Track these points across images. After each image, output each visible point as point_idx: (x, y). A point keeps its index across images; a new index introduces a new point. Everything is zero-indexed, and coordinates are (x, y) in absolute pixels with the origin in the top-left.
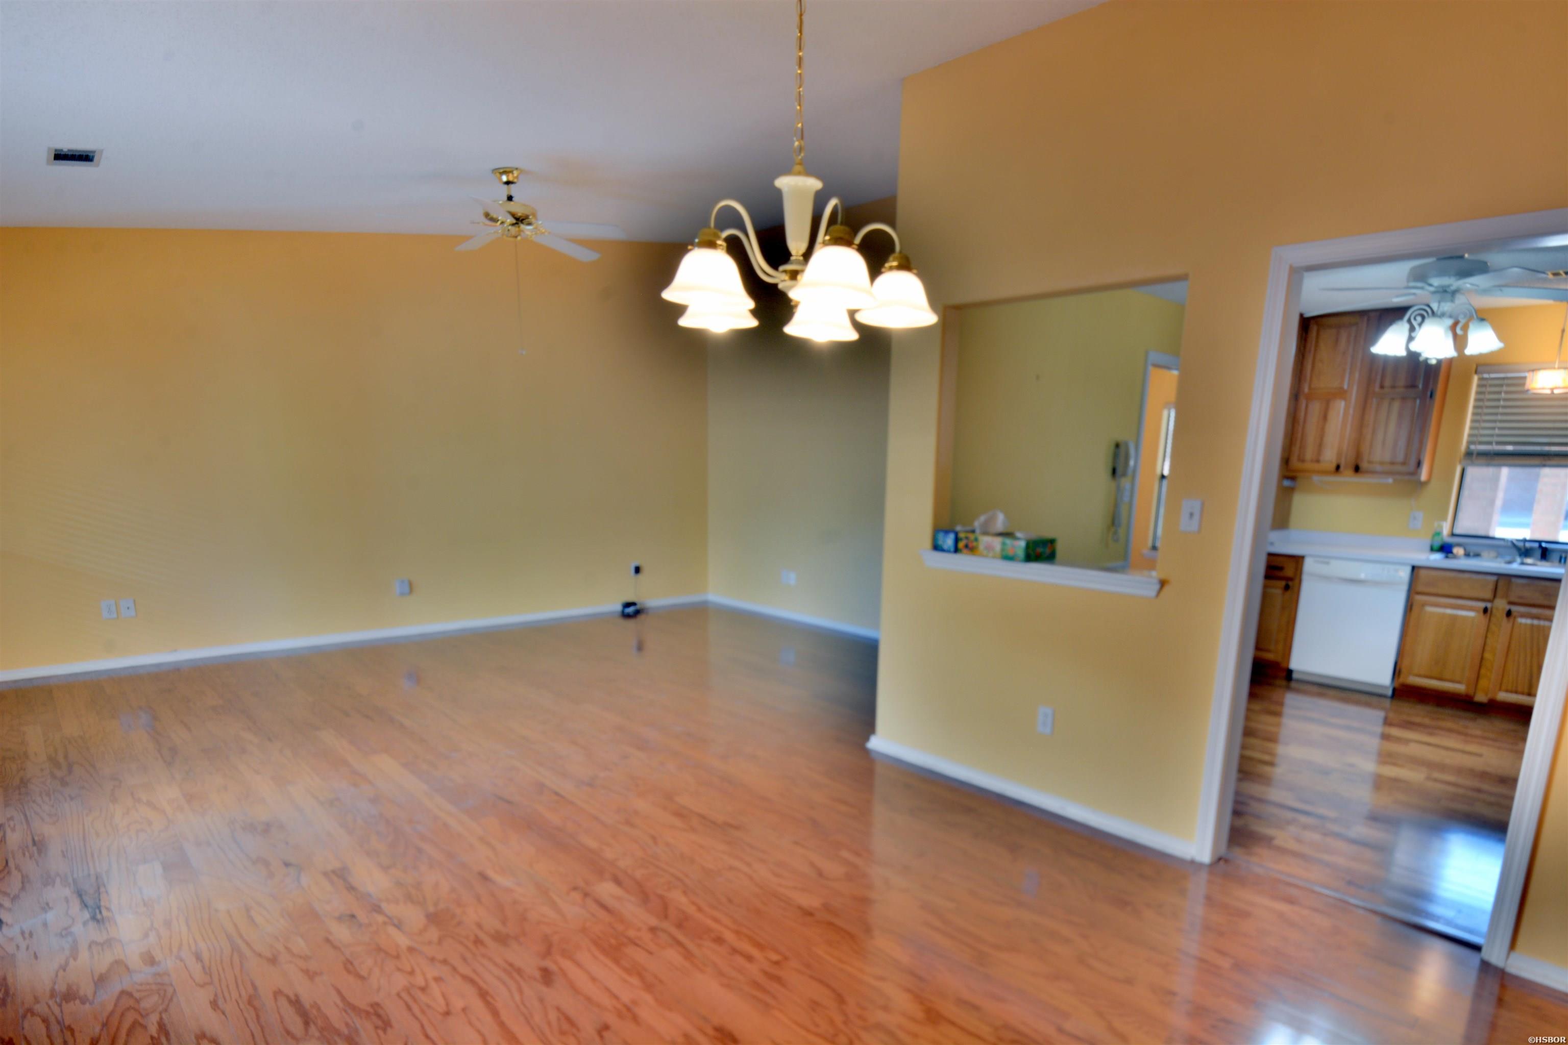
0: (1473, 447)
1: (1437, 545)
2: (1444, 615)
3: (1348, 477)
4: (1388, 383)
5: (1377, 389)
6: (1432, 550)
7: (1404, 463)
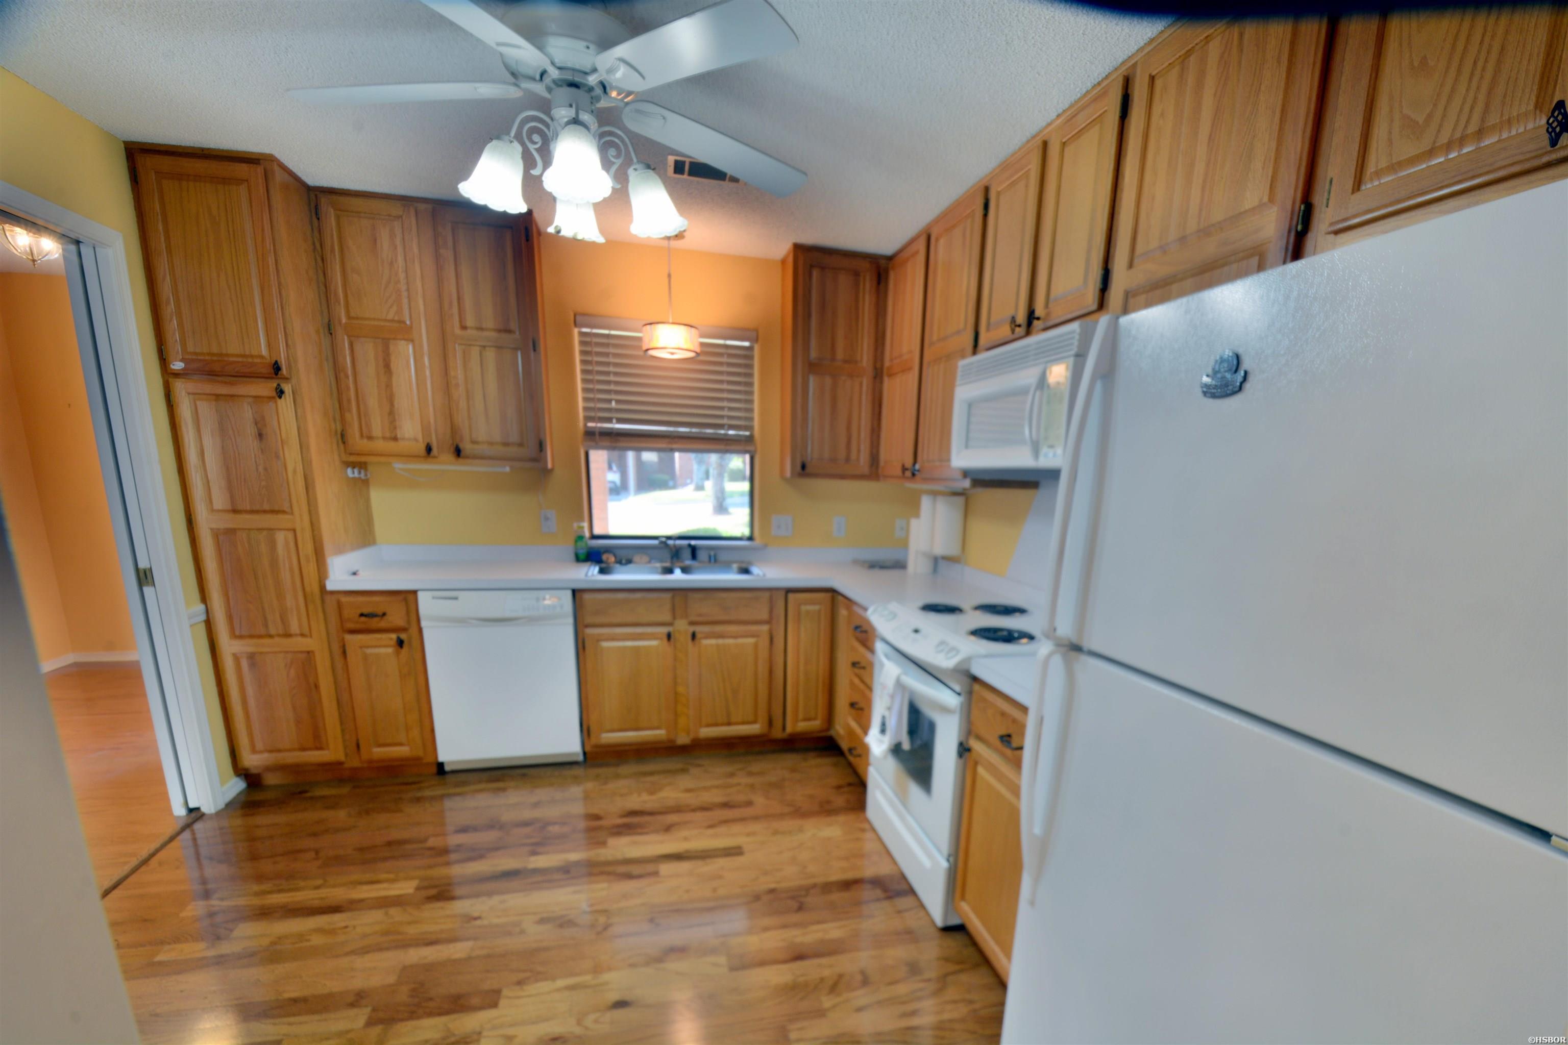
0: (590, 424)
1: (582, 553)
2: (625, 648)
3: (446, 465)
4: (470, 321)
5: (458, 331)
6: (578, 559)
7: (521, 445)
